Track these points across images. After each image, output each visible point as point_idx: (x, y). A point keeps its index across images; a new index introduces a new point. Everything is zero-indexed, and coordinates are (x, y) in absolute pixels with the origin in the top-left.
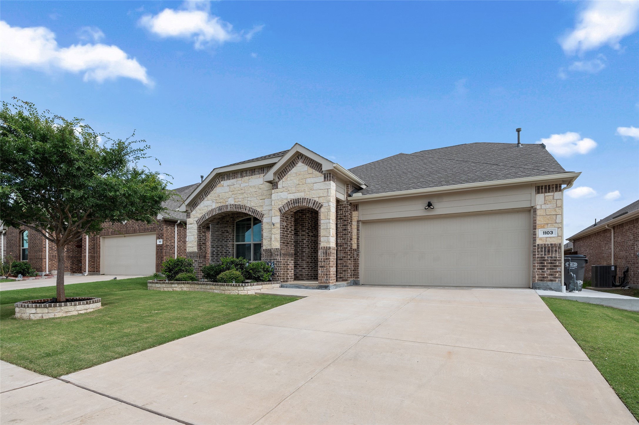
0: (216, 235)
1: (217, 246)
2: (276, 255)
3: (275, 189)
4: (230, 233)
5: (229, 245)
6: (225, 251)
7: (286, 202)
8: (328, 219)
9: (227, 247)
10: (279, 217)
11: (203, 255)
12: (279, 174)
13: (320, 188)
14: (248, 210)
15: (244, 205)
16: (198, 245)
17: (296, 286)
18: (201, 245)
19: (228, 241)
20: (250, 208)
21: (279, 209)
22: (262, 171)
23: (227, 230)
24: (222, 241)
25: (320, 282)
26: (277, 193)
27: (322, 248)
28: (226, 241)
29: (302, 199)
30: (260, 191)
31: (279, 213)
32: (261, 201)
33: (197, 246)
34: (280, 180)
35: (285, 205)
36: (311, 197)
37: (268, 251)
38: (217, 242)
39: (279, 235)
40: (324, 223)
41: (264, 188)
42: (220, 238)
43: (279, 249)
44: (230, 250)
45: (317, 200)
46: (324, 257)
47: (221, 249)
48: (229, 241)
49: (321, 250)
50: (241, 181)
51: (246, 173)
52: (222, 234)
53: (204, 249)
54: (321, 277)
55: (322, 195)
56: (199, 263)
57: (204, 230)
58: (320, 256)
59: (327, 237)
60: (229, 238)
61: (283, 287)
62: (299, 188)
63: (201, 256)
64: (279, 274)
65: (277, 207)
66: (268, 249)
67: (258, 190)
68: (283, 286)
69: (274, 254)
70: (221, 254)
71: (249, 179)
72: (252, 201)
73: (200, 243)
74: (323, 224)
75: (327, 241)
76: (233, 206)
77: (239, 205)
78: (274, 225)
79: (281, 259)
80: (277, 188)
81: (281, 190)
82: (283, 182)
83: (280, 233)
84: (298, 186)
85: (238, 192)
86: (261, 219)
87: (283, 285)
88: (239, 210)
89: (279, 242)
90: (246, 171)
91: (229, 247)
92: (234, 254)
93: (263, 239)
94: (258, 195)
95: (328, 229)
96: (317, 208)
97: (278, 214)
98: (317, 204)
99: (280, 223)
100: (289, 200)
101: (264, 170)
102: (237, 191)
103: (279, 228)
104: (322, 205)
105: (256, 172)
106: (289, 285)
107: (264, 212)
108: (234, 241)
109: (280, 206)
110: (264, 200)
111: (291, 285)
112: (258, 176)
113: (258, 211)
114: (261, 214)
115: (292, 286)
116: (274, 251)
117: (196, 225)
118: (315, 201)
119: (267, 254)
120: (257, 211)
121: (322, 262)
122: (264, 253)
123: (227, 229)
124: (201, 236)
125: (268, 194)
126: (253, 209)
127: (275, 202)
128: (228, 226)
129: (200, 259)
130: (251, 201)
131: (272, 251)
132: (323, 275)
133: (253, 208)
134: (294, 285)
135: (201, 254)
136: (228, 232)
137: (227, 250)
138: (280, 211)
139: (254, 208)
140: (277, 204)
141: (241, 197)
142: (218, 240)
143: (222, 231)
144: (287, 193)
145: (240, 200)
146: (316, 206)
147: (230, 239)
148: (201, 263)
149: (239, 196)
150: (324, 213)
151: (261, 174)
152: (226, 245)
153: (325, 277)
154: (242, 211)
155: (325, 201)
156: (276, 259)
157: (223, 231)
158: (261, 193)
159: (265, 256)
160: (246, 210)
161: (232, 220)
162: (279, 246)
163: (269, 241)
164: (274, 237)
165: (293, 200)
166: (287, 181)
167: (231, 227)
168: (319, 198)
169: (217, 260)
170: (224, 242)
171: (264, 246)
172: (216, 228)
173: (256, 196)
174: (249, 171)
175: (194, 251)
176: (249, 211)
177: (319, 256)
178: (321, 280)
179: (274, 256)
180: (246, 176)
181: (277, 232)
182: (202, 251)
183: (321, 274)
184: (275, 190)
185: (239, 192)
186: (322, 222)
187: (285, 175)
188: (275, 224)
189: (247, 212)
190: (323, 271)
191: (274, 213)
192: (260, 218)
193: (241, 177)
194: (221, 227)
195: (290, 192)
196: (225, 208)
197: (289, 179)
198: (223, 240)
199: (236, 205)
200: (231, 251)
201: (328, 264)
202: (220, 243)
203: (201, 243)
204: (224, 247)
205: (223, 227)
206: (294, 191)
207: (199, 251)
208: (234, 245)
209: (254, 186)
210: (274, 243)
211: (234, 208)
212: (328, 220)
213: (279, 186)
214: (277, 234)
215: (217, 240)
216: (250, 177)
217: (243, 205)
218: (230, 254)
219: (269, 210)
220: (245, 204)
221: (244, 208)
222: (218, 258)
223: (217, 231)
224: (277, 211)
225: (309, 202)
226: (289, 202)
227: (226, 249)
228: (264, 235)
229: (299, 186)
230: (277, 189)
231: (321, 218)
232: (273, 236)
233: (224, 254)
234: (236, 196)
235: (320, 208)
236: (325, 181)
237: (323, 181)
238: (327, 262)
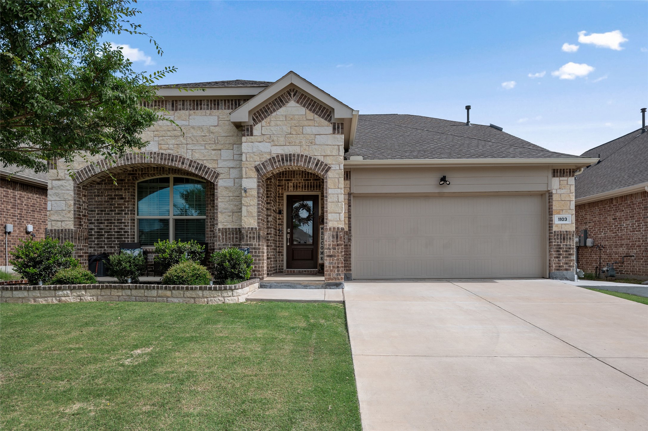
0: (96, 202)
1: (98, 220)
2: (250, 237)
3: (248, 135)
4: (127, 199)
5: (125, 220)
6: (116, 230)
7: (269, 157)
8: (338, 188)
9: (121, 223)
10: (256, 180)
11: (83, 235)
12: (255, 114)
13: (326, 143)
14: (188, 164)
15: (179, 156)
16: (75, 218)
17: (287, 284)
18: (80, 218)
19: (124, 213)
20: (191, 161)
21: (256, 167)
22: (215, 105)
23: (122, 195)
24: (111, 213)
25: (328, 278)
26: (252, 142)
27: (330, 229)
28: (119, 214)
29: (296, 156)
30: (212, 135)
31: (256, 173)
32: (213, 152)
33: (73, 219)
34: (257, 123)
35: (266, 161)
36: (311, 155)
37: (228, 232)
38: (98, 214)
39: (256, 207)
40: (333, 193)
41: (220, 133)
42: (106, 208)
43: (256, 228)
44: (128, 229)
45: (321, 159)
46: (334, 242)
47: (107, 226)
48: (125, 214)
49: (329, 232)
50: (173, 116)
51: (183, 105)
52: (108, 202)
53: (85, 225)
54: (329, 271)
55: (329, 153)
56: (78, 249)
57: (85, 192)
58: (327, 241)
59: (338, 214)
60: (125, 207)
61: (263, 287)
62: (291, 139)
63: (81, 237)
64: (255, 267)
65: (250, 164)
66: (229, 229)
67: (207, 135)
69: (247, 236)
70: (108, 235)
71: (190, 115)
72: (196, 151)
73: (79, 215)
74: (332, 195)
75: (338, 220)
76: (156, 156)
77: (169, 155)
78: (245, 191)
79: (259, 245)
80: (252, 135)
81: (259, 139)
82: (262, 127)
83: (256, 205)
84: (289, 135)
85: (167, 133)
86: (215, 181)
87: (264, 284)
88: (168, 163)
89: (256, 218)
90: (183, 101)
91: (124, 223)
92: (134, 235)
93: (219, 213)
94: (209, 143)
95: (339, 202)
96: (322, 171)
97: (254, 174)
98: (321, 165)
99: (257, 190)
100: (275, 156)
101: (218, 105)
102: (164, 132)
103: (255, 197)
104: (330, 168)
105: (204, 105)
106: (275, 284)
107: (219, 170)
108: (134, 214)
109: (257, 163)
110: (219, 152)
111: (278, 284)
112: (208, 112)
113: (209, 169)
114: (215, 172)
115: (280, 284)
116: (247, 232)
117: (72, 183)
118: (319, 161)
119: (226, 236)
120: (205, 167)
121: (329, 249)
122: (220, 234)
123: (121, 193)
124: (80, 202)
125: (228, 142)
126: (198, 164)
127: (248, 156)
128: (123, 188)
129: (79, 243)
130: (194, 151)
131: (243, 231)
132: (332, 268)
133: (198, 161)
134: (283, 284)
135: (81, 234)
136: (122, 198)
137: (122, 229)
138: (258, 170)
139: (201, 162)
140: (251, 160)
141: (173, 141)
142: (102, 211)
143: (108, 195)
144: (270, 144)
145: (171, 146)
146: (319, 168)
147: (128, 211)
148: (81, 250)
149: (169, 140)
150: (333, 179)
151: (213, 110)
152: (118, 220)
153: (336, 271)
154: (175, 164)
155: (334, 163)
156: (252, 245)
157: (111, 195)
158: (213, 140)
159: (223, 239)
160: (183, 163)
162: (256, 224)
163: (229, 216)
164: (247, 209)
165: (282, 155)
166: (270, 126)
167: (129, 189)
168: (324, 157)
169: (98, 244)
170: (115, 214)
171: (219, 224)
172: (96, 191)
173: (205, 143)
174: (188, 101)
175: (67, 227)
176: (190, 165)
178: (330, 275)
179: (247, 240)
180: (183, 109)
181: (252, 203)
182: (83, 228)
183: (330, 267)
184: (248, 137)
185: (169, 133)
186: (330, 191)
187: (266, 117)
188: (248, 190)
189: (185, 167)
190: (332, 263)
191: (246, 173)
192: (211, 179)
193: (173, 110)
194: (107, 189)
195: (276, 143)
196: (138, 157)
197: (273, 123)
198: (111, 211)
199: (162, 154)
200: (129, 231)
202: (104, 217)
203: (81, 214)
204: (114, 223)
205: (111, 189)
206: (282, 143)
207: (78, 228)
208: (134, 220)
209: (201, 128)
210: (246, 220)
211: (160, 160)
212: (339, 190)
213: (255, 132)
214: (251, 205)
215: (98, 211)
216: (192, 112)
217: (177, 156)
218: (128, 235)
219: (230, 168)
220: (182, 154)
221: (179, 161)
222: (101, 241)
223: (98, 196)
224: (251, 170)
225: (309, 162)
226: (273, 158)
227: (119, 226)
228: (219, 206)
229: (291, 135)
230: (252, 137)
231: (329, 186)
232: (244, 209)
233: (114, 235)
234: (163, 140)
235: (327, 171)
236: (334, 133)
237: (331, 134)
238: (338, 249)
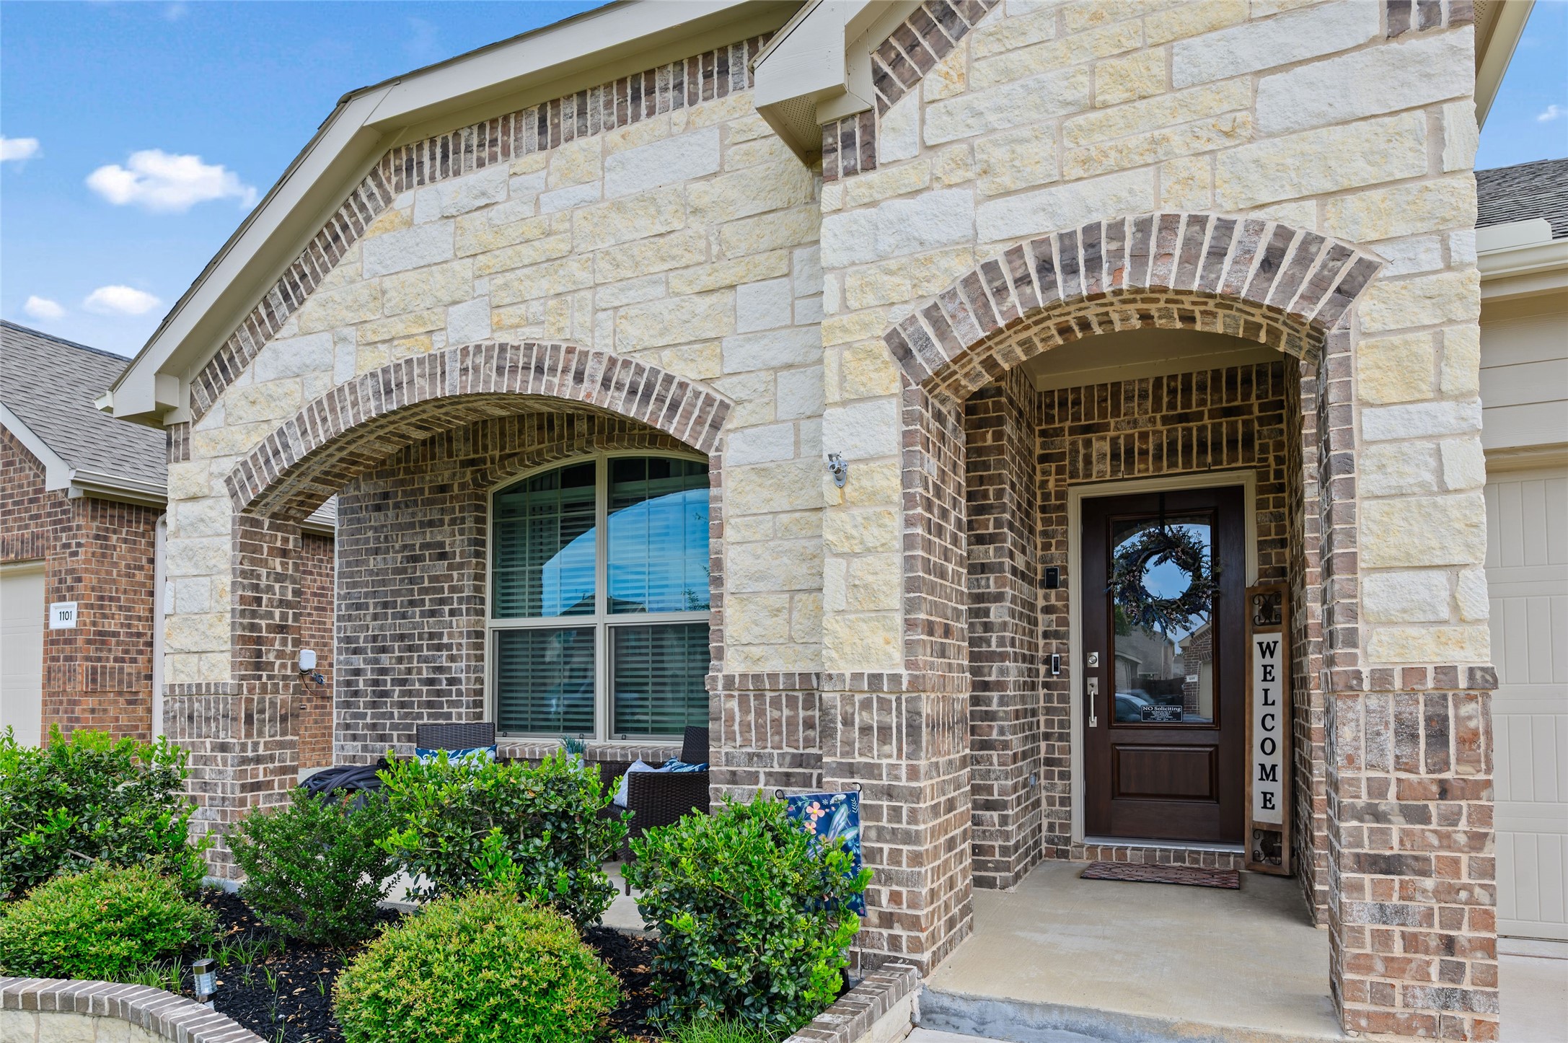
0: (371, 573)
1: (375, 639)
2: (866, 730)
3: (850, 172)
4: (458, 559)
5: (451, 635)
6: (425, 675)
7: (963, 267)
8: (1440, 394)
9: (439, 648)
10: (893, 409)
11: (273, 704)
12: (885, 48)
13: (1341, 110)
14: (599, 378)
15: (564, 346)
16: (236, 640)
17: (1084, 1022)
18: (259, 641)
19: (447, 608)
20: (613, 362)
21: (891, 337)
22: (708, 75)
23: (442, 545)
24: (410, 610)
25: (1370, 1015)
26: (873, 204)
27: (1382, 679)
28: (432, 613)
29: (1129, 230)
30: (697, 226)
31: (895, 370)
32: (703, 303)
33: (228, 646)
34: (896, 97)
35: (952, 295)
36: (1229, 205)
37: (769, 695)
38: (375, 617)
39: (898, 559)
40: (1402, 433)
41: (733, 202)
42: (397, 593)
43: (896, 679)
44: (459, 668)
45: (1303, 219)
46: (1413, 769)
47: (400, 660)
48: (452, 613)
49: (1374, 702)
50: (543, 174)
51: (582, 113)
52: (404, 571)
53: (283, 666)
54: (1380, 967)
55: (1363, 172)
56: (245, 761)
57: (286, 540)
58: (1362, 758)
59: (1439, 578)
60: (453, 589)
61: (940, 1018)
62: (1097, 137)
63: (262, 711)
65: (865, 326)
66: (773, 677)
67: (677, 225)
68: (945, 1010)
69: (848, 722)
70: (403, 693)
71: (606, 152)
72: (633, 312)
73: (253, 627)
74: (1389, 449)
75: (1445, 613)
76: (481, 360)
77: (529, 347)
78: (839, 474)
79: (913, 773)
80: (870, 164)
81: (914, 178)
82: (924, 105)
83: (898, 544)
84: (1080, 120)
85: (519, 254)
86: (708, 442)
88: (525, 382)
89: (898, 619)
90: (582, 94)
91: (449, 647)
92: (480, 693)
93: (727, 599)
94: (683, 262)
95: (1445, 491)
96: (1311, 298)
97: (888, 377)
98: (1304, 259)
99: (898, 462)
100: (996, 253)
101: (724, 71)
102: (510, 251)
103: (889, 502)
104: (1366, 269)
105: (665, 89)
107: (726, 389)
108: (482, 613)
109: (898, 315)
110: (728, 297)
111: (1026, 1014)
112: (679, 116)
113: (683, 386)
114: (709, 401)
116: (847, 700)
117: (227, 505)
118: (1284, 234)
119: (760, 713)
120: (669, 379)
121: (1379, 816)
122: (734, 704)
123: (439, 538)
124: (259, 577)
125: (765, 243)
126: (640, 370)
127: (850, 282)
128: (447, 519)
129: (249, 735)
130: (622, 312)
131: (830, 695)
132: (1399, 950)
133: (638, 359)
134: (1056, 1016)
135: (262, 701)
136: (443, 556)
137: (440, 669)
138: (904, 354)
139: (648, 362)
140: (870, 299)
141: (545, 285)
142: (385, 605)
143: (404, 547)
144: (968, 193)
145: (536, 307)
146: (1291, 284)
147: (460, 600)
148: (258, 760)
149: (527, 283)
150: (1396, 339)
151: (701, 104)
152: (432, 636)
153: (1433, 971)
154: (550, 386)
155: (1399, 229)
156: (871, 770)
157: (412, 547)
158: (702, 244)
159: (746, 727)
160: (579, 378)
161: (468, 477)
162: (898, 655)
163: (776, 612)
164: (848, 574)
165: (1041, 243)
166: (969, 89)
167: (463, 520)
168: (1322, 207)
169: (374, 727)
170: (423, 614)
171: (729, 653)
172: (370, 534)
173: (666, 266)
174: (601, 93)
175: (212, 678)
176: (606, 383)
177: (1350, 760)
178: (1384, 996)
179: (849, 743)
180: (582, 133)
181: (873, 536)
182: (270, 677)
183: (1382, 938)
184: (851, 181)
185: (528, 253)
186: (1368, 424)
187: (944, 47)
188: (851, 469)
189: (589, 393)
190: (1401, 910)
191: (843, 379)
192: (695, 434)
193: (542, 147)
194: (401, 527)
195: (1007, 180)
196: (422, 376)
197: (983, 72)
198: (412, 603)
199: (503, 348)
200: (463, 676)
201: (1462, 839)
202: (392, 626)
203: (263, 623)
204: (420, 648)
205: (412, 525)
206: (1040, 173)
207: (243, 678)
208: (480, 635)
209: (648, 200)
210: (843, 632)
211: (494, 374)
212: (1448, 405)
213: (886, 146)
214: (869, 550)
215: (376, 605)
216: (614, 136)
217: (556, 348)
218: (459, 693)
219: (776, 370)
220: (577, 336)
221: (565, 371)
222: (383, 715)
223: (377, 551)
224: (870, 354)
225: (1218, 254)
226: (991, 268)
227: (434, 659)
228: (728, 564)
229: (1093, 116)
230: (871, 176)
231: (1362, 389)
232: (834, 570)
233: (419, 693)
234: (506, 286)
235: (1346, 293)
236: (1396, 32)
237: (1373, 41)
238: (1451, 818)
